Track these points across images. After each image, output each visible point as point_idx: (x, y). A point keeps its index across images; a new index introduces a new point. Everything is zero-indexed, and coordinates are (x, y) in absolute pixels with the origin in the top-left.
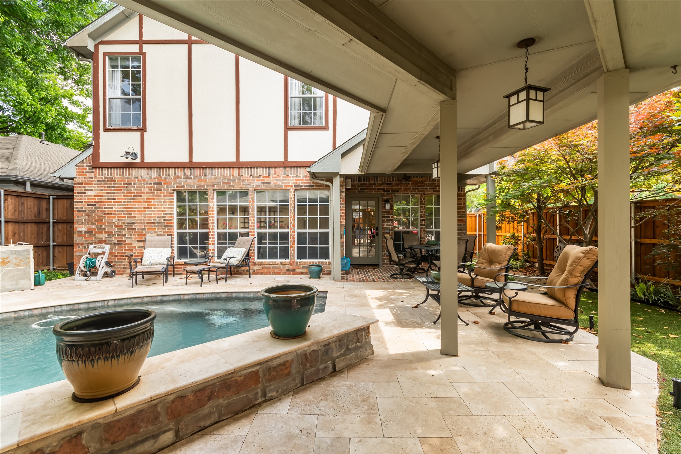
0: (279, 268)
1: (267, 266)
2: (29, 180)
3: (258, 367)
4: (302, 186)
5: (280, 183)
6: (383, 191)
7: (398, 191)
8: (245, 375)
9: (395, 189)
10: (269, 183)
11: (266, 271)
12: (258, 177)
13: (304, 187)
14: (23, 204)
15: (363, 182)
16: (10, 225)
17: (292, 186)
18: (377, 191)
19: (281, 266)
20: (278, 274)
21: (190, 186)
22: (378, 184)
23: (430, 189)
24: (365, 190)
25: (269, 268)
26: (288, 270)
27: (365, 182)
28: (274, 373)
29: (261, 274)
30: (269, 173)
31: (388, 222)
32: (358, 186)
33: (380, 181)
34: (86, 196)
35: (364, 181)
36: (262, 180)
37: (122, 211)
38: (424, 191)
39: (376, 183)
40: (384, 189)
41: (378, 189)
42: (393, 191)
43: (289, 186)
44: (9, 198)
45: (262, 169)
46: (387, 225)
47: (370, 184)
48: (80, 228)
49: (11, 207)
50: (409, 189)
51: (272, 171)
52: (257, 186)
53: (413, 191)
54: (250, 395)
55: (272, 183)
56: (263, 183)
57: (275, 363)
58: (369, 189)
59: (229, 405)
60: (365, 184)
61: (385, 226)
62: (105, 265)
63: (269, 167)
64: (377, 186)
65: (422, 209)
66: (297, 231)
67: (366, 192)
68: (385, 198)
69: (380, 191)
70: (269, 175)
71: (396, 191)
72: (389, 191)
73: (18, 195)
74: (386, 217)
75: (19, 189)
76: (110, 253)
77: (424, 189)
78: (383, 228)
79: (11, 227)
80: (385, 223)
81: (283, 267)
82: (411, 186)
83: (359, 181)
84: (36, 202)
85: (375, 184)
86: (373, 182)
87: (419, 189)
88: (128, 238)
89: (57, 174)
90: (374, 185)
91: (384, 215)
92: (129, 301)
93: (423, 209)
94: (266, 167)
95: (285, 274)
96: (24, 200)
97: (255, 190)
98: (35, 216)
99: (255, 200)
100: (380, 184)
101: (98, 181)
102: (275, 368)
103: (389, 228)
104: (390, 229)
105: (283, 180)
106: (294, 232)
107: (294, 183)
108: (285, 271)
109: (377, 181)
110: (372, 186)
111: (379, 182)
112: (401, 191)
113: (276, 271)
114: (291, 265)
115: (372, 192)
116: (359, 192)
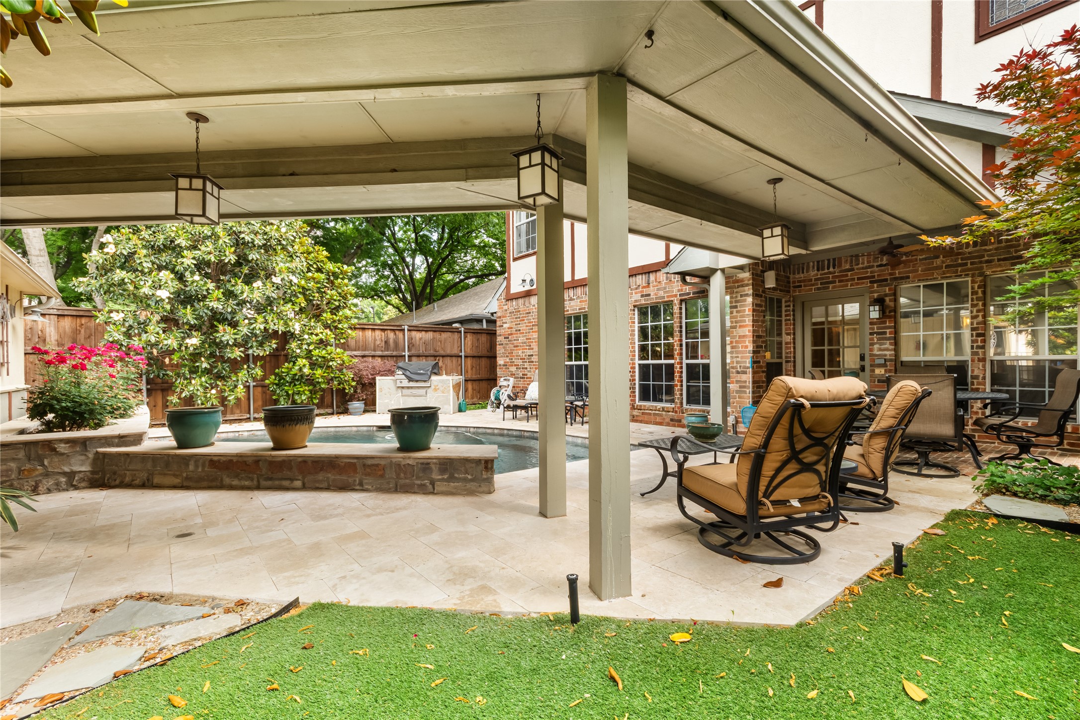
0: (661, 415)
1: (647, 411)
2: (485, 318)
3: (355, 461)
4: (689, 294)
5: (661, 293)
6: (871, 282)
7: (908, 277)
8: (346, 463)
9: (899, 273)
10: (649, 295)
11: (646, 418)
12: (636, 289)
13: (691, 295)
14: (478, 340)
15: (826, 271)
16: (469, 359)
17: (676, 296)
18: (857, 284)
19: (664, 413)
20: (660, 424)
21: (573, 310)
22: (857, 269)
23: (999, 260)
24: (831, 286)
25: (650, 414)
26: (672, 420)
27: (831, 269)
28: (368, 470)
29: (641, 422)
30: (649, 280)
31: (881, 344)
32: (816, 280)
33: (863, 263)
34: (504, 329)
35: (828, 269)
36: (642, 292)
37: (525, 343)
38: (982, 268)
39: (856, 267)
40: (874, 277)
41: (859, 279)
42: (896, 279)
43: (672, 296)
44: (468, 335)
45: (640, 277)
46: (880, 350)
47: (841, 272)
48: (500, 361)
49: (470, 343)
50: (938, 268)
51: (652, 277)
52: (636, 301)
53: (948, 272)
54: (351, 480)
55: (652, 294)
56: (642, 296)
57: (370, 462)
58: (840, 281)
59: (334, 480)
60: (830, 273)
61: (876, 352)
62: (507, 398)
63: (649, 273)
64: (856, 274)
65: (975, 310)
66: (685, 361)
67: (833, 287)
68: (876, 295)
69: (863, 283)
70: (649, 284)
71: (902, 278)
72: (886, 280)
73: (476, 332)
74: (878, 333)
75: (476, 326)
76: (514, 387)
77: (981, 262)
78: (871, 355)
79: (469, 361)
80: (876, 346)
81: (666, 415)
82: (943, 262)
83: (818, 270)
84: (489, 337)
85: (853, 270)
86: (848, 267)
87: (966, 264)
88: (529, 371)
89: (487, 311)
90: (849, 273)
91: (873, 329)
92: (484, 430)
93: (978, 311)
94: (645, 273)
95: (668, 425)
96: (479, 336)
97: (635, 306)
98: (488, 351)
99: (636, 320)
100: (863, 268)
101: (510, 313)
102: (369, 466)
103: (886, 355)
104: (888, 357)
105: (665, 288)
106: (681, 363)
107: (679, 291)
108: (668, 420)
109: (858, 264)
110: (847, 275)
111: (861, 266)
112: (914, 277)
113: (658, 419)
114: (676, 412)
115: (847, 285)
116: (819, 289)
